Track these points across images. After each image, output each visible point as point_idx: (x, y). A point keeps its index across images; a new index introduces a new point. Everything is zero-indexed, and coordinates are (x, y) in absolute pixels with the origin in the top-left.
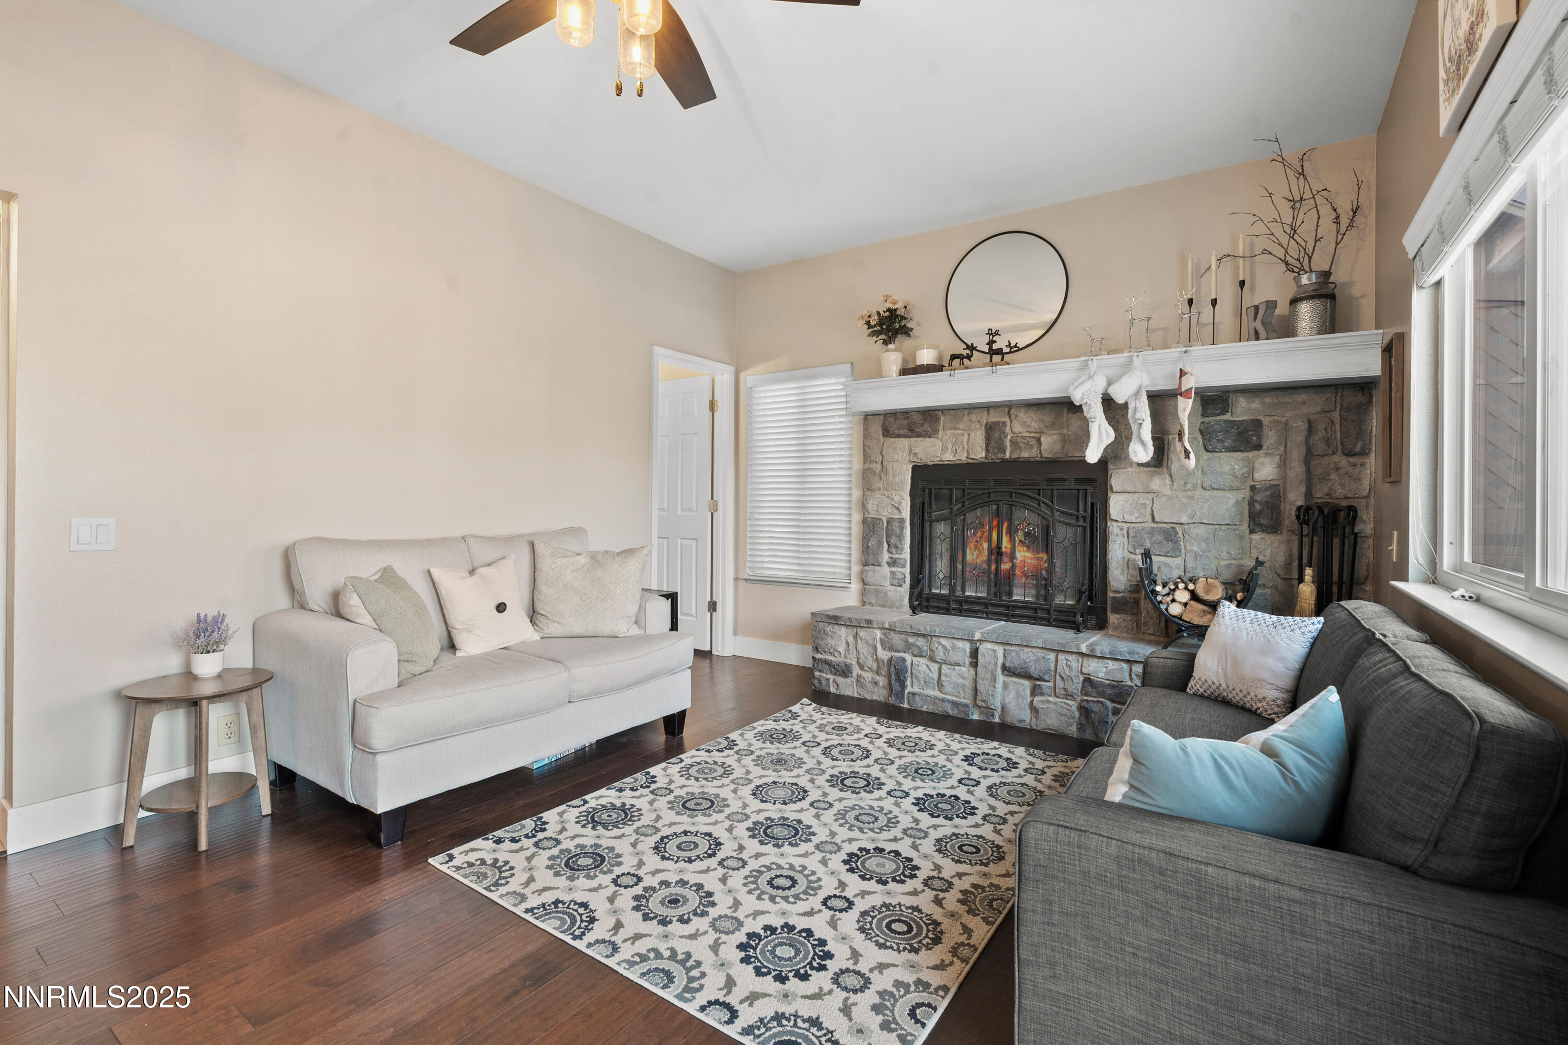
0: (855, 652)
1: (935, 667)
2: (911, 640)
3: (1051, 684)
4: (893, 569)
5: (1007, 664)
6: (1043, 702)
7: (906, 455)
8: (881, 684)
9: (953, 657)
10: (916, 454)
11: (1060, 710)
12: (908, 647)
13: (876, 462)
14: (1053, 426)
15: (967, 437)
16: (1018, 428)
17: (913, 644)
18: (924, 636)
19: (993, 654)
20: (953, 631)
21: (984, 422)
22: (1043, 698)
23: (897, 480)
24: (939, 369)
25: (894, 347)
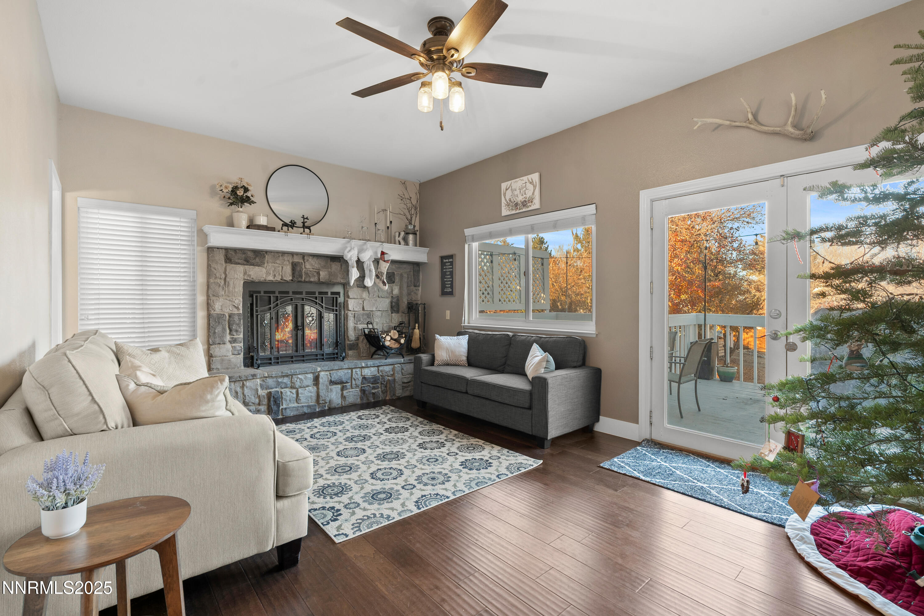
0: (242, 396)
1: (294, 391)
2: (280, 380)
3: (350, 384)
4: (234, 345)
5: (333, 380)
6: (347, 392)
7: (242, 275)
8: (263, 410)
9: (306, 383)
10: (249, 276)
11: (354, 394)
12: (278, 384)
13: (221, 279)
14: (324, 267)
15: (281, 268)
16: (308, 266)
17: (281, 382)
18: (287, 376)
19: (324, 377)
20: (306, 370)
21: (291, 261)
22: (347, 391)
23: (236, 290)
24: (273, 229)
25: (241, 209)
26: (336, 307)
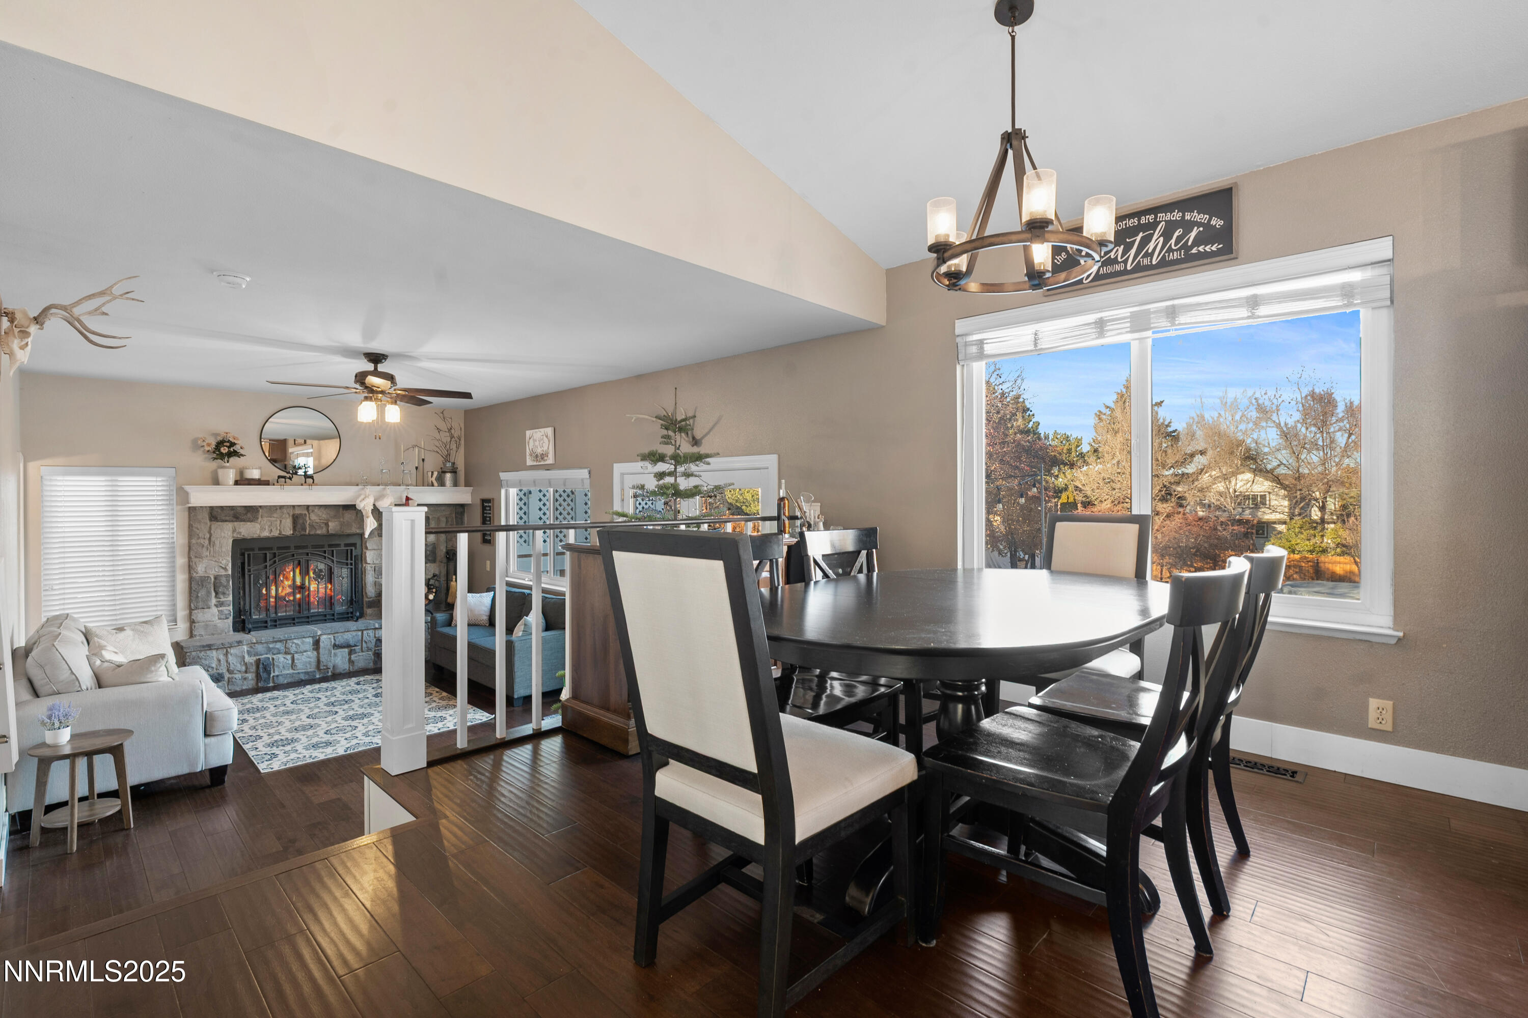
0: (225, 664)
1: (289, 657)
2: (271, 646)
3: (360, 647)
4: (221, 609)
5: (337, 643)
6: (356, 657)
7: (230, 533)
8: (250, 678)
9: (303, 648)
10: (240, 533)
11: (365, 657)
12: (269, 650)
13: (205, 539)
14: (335, 517)
15: (279, 522)
16: (313, 517)
17: (273, 648)
18: (281, 641)
19: (326, 640)
20: (303, 633)
21: (291, 514)
22: (356, 655)
23: (224, 550)
24: (267, 483)
25: (228, 464)
26: (352, 560)
